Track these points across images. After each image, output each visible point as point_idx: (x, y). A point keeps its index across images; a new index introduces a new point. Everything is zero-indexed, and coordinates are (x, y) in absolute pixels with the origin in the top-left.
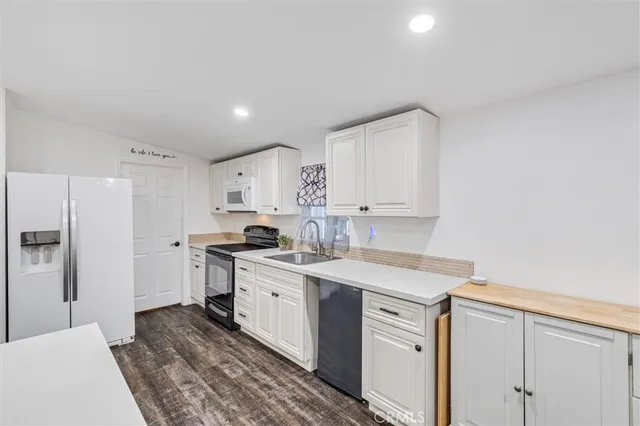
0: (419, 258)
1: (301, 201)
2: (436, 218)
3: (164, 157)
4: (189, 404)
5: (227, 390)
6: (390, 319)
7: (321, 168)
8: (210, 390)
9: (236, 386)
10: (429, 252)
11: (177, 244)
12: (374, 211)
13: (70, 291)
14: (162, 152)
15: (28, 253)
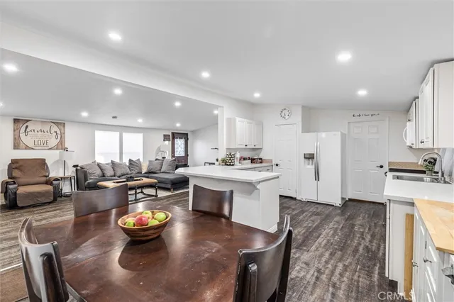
3: (372, 115)
5: (346, 230)
11: (381, 167)
13: (317, 177)
14: (370, 113)
15: (307, 161)
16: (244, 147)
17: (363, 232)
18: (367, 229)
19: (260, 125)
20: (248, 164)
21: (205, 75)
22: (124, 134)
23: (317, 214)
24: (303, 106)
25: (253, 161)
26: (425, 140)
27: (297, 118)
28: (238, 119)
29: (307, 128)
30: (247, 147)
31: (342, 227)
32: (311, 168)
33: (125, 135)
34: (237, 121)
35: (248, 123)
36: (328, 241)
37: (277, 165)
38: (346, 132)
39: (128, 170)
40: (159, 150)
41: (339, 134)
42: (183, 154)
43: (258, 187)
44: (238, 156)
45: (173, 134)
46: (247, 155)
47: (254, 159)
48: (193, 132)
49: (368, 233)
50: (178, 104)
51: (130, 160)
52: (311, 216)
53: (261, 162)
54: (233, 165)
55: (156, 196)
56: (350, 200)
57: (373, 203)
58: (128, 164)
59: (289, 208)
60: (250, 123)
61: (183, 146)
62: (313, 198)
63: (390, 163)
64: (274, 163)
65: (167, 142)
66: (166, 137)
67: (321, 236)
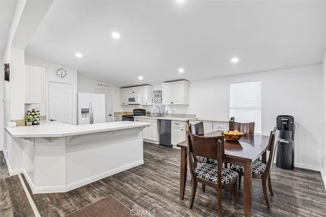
0: (185, 115)
1: (154, 101)
2: (188, 105)
6: (177, 126)
7: (160, 91)
10: (187, 113)
11: (110, 115)
12: (174, 103)
63: (115, 113)
64: (47, 119)
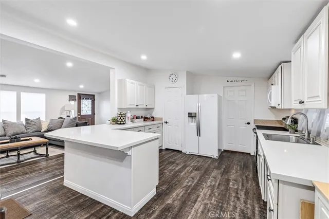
3: (242, 81)
4: (207, 183)
5: (222, 188)
8: (217, 184)
9: (227, 189)
11: (249, 123)
12: (306, 104)
13: (199, 133)
14: (240, 79)
15: (190, 119)
16: (136, 107)
17: (237, 189)
18: (240, 184)
19: (153, 87)
20: (140, 123)
21: (72, 22)
22: (22, 93)
23: (197, 169)
24: (187, 72)
25: (145, 119)
26: (305, 100)
27: (183, 82)
28: (128, 80)
29: (191, 91)
30: (139, 107)
31: (219, 185)
32: (193, 125)
33: (24, 95)
34: (127, 83)
35: (139, 85)
36: (206, 204)
37: (166, 123)
38: (222, 95)
39: (24, 129)
40: (63, 109)
41: (216, 96)
42: (90, 113)
43: (129, 153)
44: (129, 115)
45: (79, 95)
46: (139, 114)
47: (147, 118)
48: (100, 93)
49: (241, 190)
50: (69, 64)
51: (27, 119)
52: (192, 172)
53: (153, 120)
54: (123, 124)
55: (47, 155)
56: (225, 151)
57: (243, 153)
58: (24, 123)
59: (173, 163)
60: (143, 86)
61: (90, 106)
62: (195, 152)
63: (255, 121)
64: (163, 121)
65: (72, 103)
66: (71, 98)
67: (199, 199)
